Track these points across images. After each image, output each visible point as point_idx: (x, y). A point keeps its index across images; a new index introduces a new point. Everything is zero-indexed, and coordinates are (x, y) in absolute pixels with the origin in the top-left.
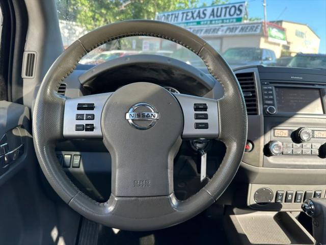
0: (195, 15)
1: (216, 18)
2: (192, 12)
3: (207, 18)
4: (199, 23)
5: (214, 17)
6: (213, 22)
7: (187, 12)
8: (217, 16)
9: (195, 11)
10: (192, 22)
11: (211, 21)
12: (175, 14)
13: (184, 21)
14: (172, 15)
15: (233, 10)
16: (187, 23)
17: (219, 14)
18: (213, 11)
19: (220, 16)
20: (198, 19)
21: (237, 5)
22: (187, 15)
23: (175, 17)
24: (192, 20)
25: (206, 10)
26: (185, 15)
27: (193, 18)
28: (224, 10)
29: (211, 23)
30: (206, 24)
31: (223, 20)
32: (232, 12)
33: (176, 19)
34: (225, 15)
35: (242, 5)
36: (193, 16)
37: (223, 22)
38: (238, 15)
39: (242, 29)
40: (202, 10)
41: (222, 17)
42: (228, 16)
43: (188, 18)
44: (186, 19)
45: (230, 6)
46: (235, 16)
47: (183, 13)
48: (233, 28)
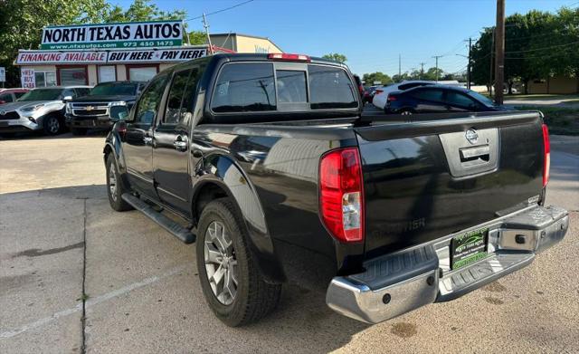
0: (113, 33)
1: (145, 39)
2: (107, 29)
3: (132, 38)
4: (120, 45)
5: (142, 37)
6: (142, 44)
7: (99, 29)
8: (146, 37)
9: (112, 28)
10: (110, 43)
11: (139, 43)
12: (79, 30)
13: (95, 40)
14: (73, 30)
15: (167, 29)
16: (102, 44)
17: (148, 34)
18: (139, 28)
19: (151, 36)
20: (117, 39)
21: (172, 24)
22: (99, 33)
23: (79, 34)
24: (108, 40)
25: (129, 27)
26: (96, 32)
27: (111, 38)
28: (155, 30)
29: (138, 46)
30: (131, 46)
31: (155, 42)
32: (167, 33)
33: (81, 37)
34: (157, 36)
35: (178, 25)
36: (109, 34)
37: (156, 45)
38: (174, 36)
39: (183, 55)
40: (122, 27)
41: (154, 38)
42: (161, 37)
43: (101, 36)
44: (98, 38)
45: (163, 24)
46: (171, 37)
47: (93, 30)
48: (171, 53)
